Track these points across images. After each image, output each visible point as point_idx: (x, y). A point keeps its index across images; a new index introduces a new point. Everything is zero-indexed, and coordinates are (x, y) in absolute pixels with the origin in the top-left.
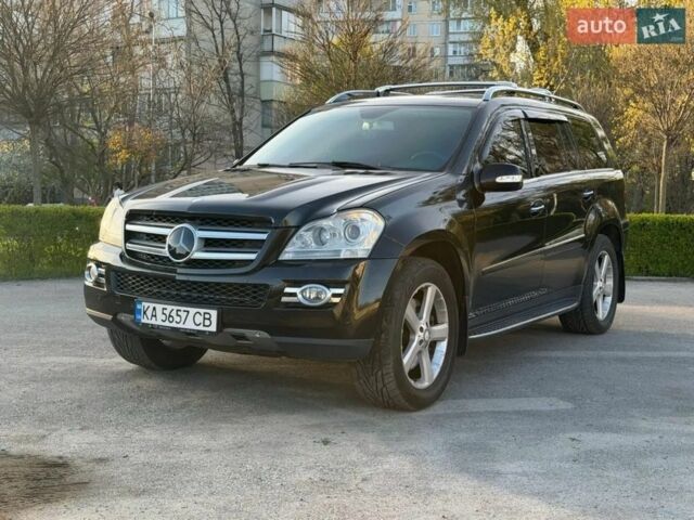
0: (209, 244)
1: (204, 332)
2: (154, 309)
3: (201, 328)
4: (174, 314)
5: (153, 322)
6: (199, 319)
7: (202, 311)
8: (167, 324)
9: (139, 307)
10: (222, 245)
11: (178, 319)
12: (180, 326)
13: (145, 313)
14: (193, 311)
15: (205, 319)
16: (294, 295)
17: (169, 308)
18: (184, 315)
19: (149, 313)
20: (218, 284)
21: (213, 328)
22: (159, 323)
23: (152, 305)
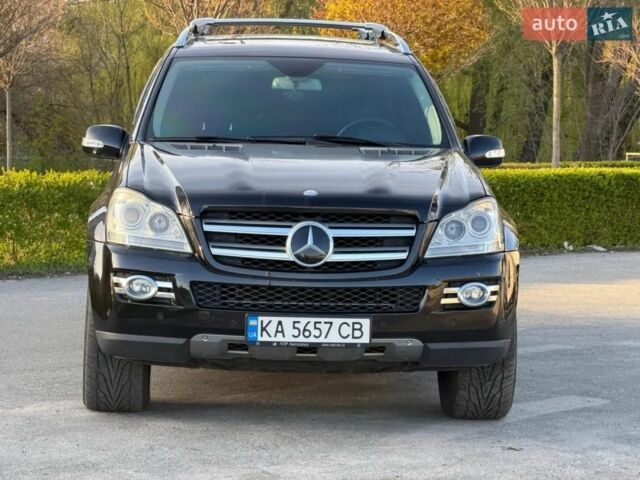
0: (342, 244)
1: (356, 344)
2: (280, 323)
3: (350, 340)
4: (310, 327)
5: (279, 338)
6: (346, 330)
7: (350, 321)
8: (301, 339)
9: (252, 322)
10: (356, 245)
11: (317, 333)
12: (321, 340)
13: (263, 329)
14: (337, 321)
15: (354, 329)
16: (455, 295)
17: (303, 320)
18: (324, 328)
19: (272, 329)
20: (363, 289)
21: (366, 339)
22: (289, 338)
23: (275, 320)
